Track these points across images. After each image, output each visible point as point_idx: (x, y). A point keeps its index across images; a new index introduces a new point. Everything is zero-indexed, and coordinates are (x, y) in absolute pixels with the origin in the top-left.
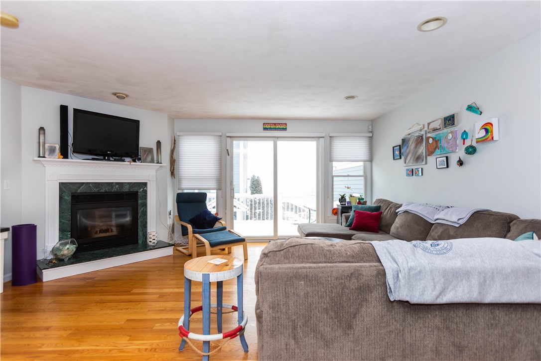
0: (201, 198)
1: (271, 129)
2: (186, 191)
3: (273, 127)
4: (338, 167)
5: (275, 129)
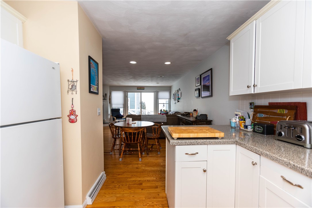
0: (118, 110)
1: (139, 89)
2: (114, 108)
3: (140, 88)
4: (160, 101)
5: (141, 89)
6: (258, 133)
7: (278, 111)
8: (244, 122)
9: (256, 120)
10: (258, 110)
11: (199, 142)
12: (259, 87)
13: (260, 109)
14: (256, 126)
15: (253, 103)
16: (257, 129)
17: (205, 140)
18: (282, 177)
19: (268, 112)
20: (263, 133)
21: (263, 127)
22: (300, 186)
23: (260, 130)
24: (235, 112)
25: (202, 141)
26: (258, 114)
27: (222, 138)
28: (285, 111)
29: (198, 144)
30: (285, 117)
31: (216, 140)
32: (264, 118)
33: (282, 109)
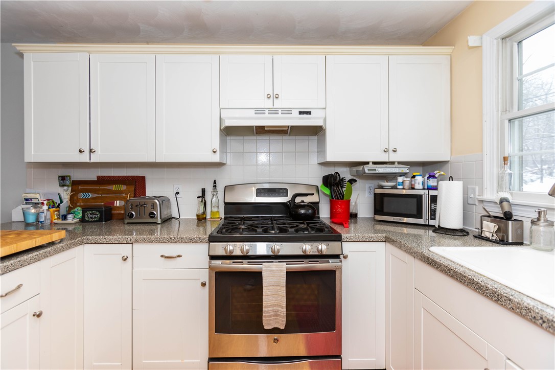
6: (91, 222)
7: (114, 187)
8: (58, 209)
9: (78, 204)
10: (80, 187)
11: (25, 261)
12: (99, 153)
13: (84, 186)
14: (88, 212)
15: (70, 176)
16: (90, 216)
17: (36, 253)
18: (162, 256)
19: (99, 190)
20: (100, 220)
21: (100, 212)
22: (179, 256)
23: (95, 218)
24: (24, 195)
25: (30, 255)
26: (80, 194)
27: (61, 241)
28: (123, 188)
29: (22, 266)
30: (124, 195)
31: (56, 247)
32: (92, 198)
33: (119, 184)
